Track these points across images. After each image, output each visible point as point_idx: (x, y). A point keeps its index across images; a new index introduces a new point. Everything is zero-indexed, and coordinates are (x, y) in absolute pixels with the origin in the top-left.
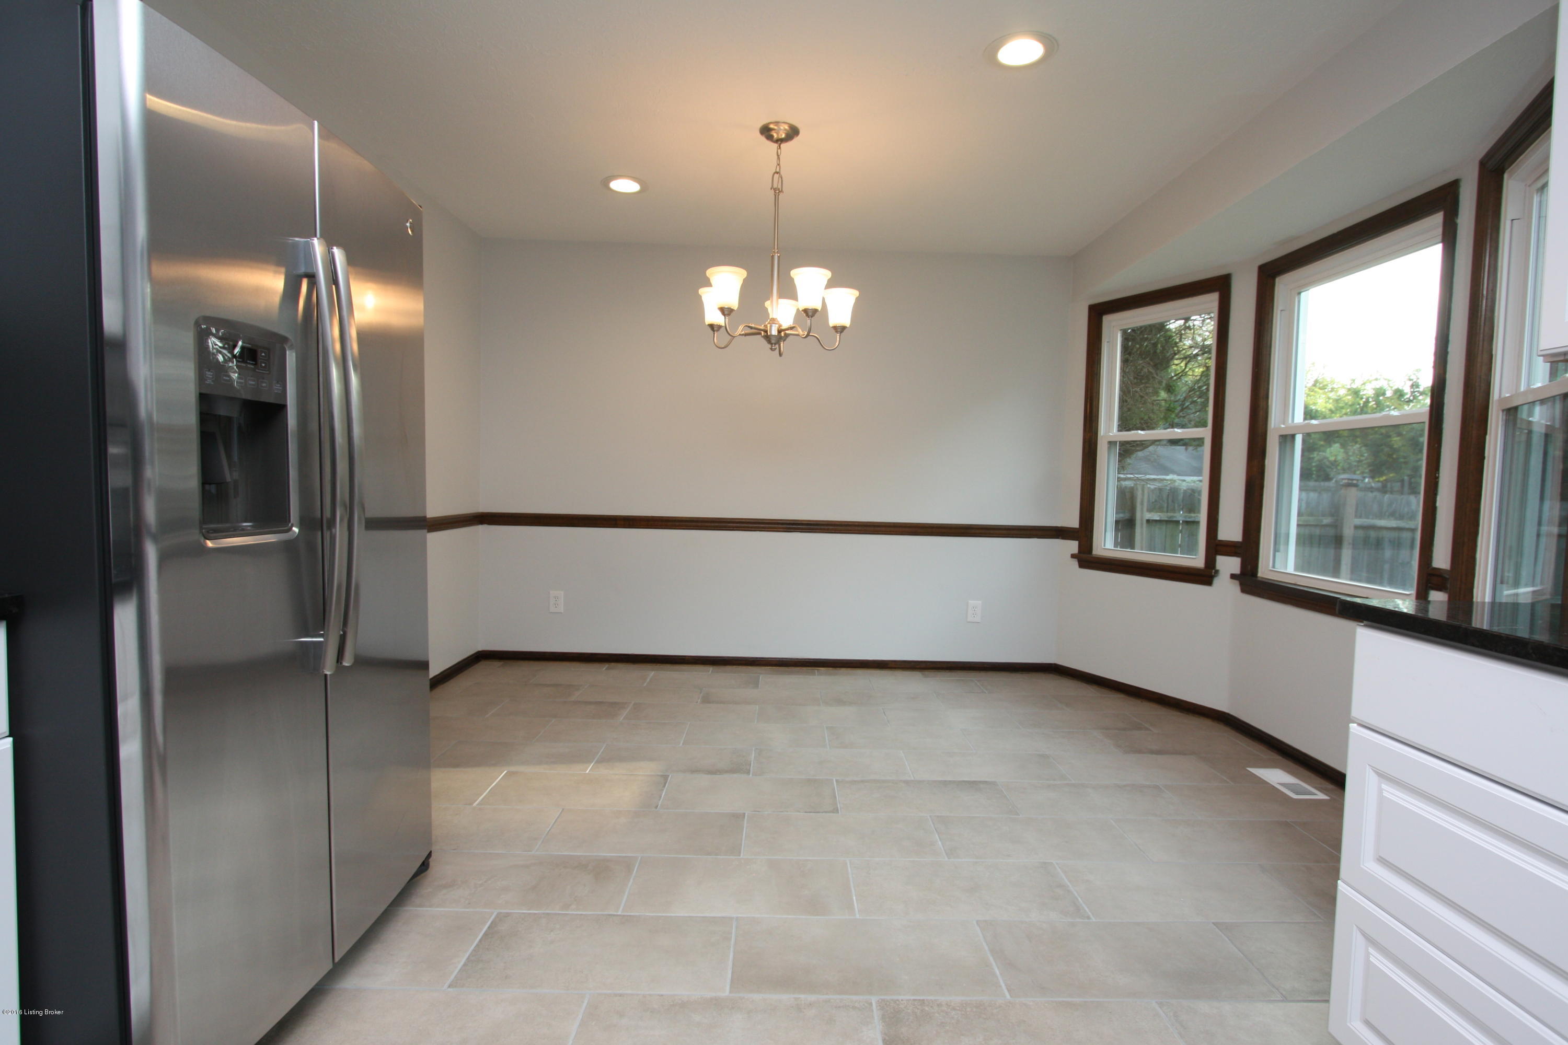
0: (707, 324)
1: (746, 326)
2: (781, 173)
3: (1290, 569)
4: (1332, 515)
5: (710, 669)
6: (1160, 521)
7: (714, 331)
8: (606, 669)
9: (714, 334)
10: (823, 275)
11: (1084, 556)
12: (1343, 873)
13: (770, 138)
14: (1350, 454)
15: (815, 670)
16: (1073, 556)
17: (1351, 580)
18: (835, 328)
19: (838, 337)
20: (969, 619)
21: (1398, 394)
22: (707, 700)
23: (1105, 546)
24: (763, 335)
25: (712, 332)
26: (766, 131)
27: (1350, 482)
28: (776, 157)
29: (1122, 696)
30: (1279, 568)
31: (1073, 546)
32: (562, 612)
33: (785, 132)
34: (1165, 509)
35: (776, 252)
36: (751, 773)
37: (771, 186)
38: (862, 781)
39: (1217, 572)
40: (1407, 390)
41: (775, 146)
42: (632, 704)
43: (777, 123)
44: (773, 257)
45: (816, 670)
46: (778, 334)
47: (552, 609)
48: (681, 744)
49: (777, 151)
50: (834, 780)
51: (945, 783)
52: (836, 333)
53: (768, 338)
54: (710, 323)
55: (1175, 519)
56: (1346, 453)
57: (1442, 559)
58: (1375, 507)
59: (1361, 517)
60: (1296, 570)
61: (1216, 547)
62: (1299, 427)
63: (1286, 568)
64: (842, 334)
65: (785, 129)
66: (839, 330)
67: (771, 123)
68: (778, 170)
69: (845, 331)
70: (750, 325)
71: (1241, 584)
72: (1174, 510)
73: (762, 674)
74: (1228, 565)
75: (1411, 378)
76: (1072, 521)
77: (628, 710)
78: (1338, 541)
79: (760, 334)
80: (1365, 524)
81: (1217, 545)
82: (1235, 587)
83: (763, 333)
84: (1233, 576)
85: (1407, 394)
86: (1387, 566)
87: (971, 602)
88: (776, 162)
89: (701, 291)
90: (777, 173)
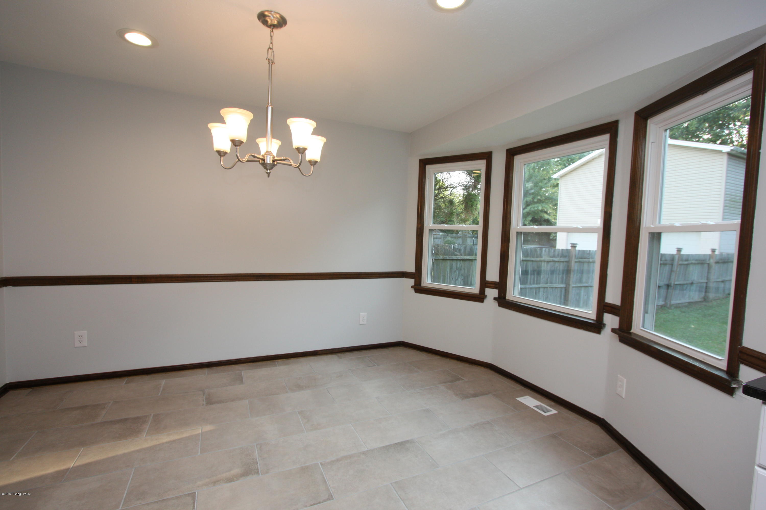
0: (215, 150)
1: (251, 155)
2: (274, 50)
3: (518, 296)
5: (206, 371)
7: (220, 156)
8: (125, 383)
9: (221, 158)
10: (310, 125)
11: (418, 287)
13: (265, 23)
16: (412, 287)
18: (310, 162)
19: (312, 168)
20: (361, 322)
22: (210, 401)
23: (427, 281)
24: (261, 162)
25: (219, 157)
26: (262, 17)
28: (270, 37)
29: (439, 357)
30: (515, 295)
31: (411, 282)
32: (86, 345)
33: (277, 19)
35: (270, 104)
36: (260, 472)
37: (266, 57)
38: (338, 460)
39: (486, 296)
41: (268, 30)
42: (151, 417)
43: (270, 12)
44: (267, 108)
45: (276, 362)
46: (272, 163)
47: (77, 344)
48: (199, 453)
49: (271, 34)
50: (319, 463)
51: (387, 448)
52: (310, 165)
53: (264, 164)
54: (216, 150)
61: (484, 284)
64: (315, 166)
65: (277, 18)
66: (313, 163)
67: (268, 11)
68: (271, 47)
69: (317, 164)
70: (254, 155)
71: (498, 303)
73: (242, 370)
74: (492, 293)
76: (411, 269)
77: (150, 422)
79: (259, 161)
81: (486, 283)
82: (496, 304)
83: (261, 161)
84: (494, 299)
87: (362, 314)
88: (269, 41)
89: (211, 125)
90: (271, 49)
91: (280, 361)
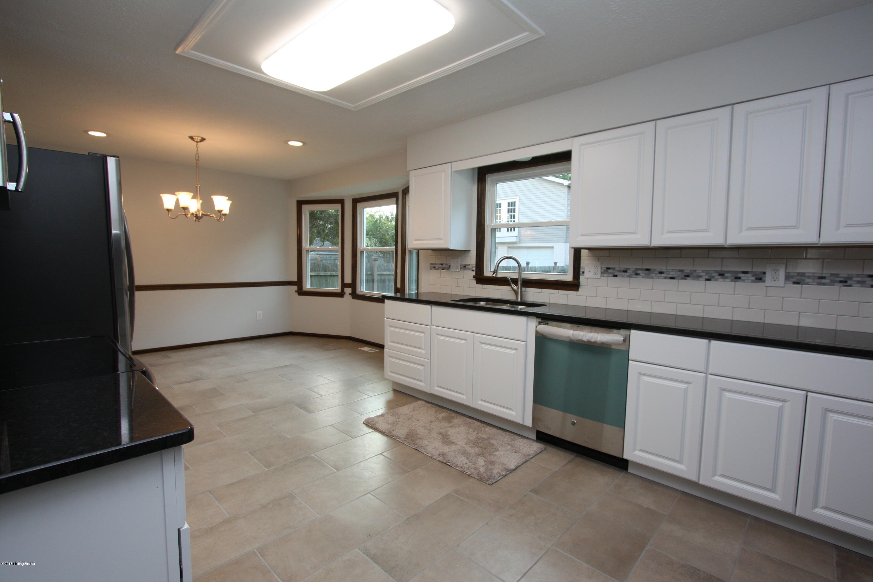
0: (165, 209)
2: (199, 154)
3: (365, 291)
4: (371, 271)
6: (315, 276)
11: (300, 291)
12: (385, 347)
13: (193, 140)
14: (372, 243)
15: (192, 348)
16: (296, 291)
17: (377, 292)
18: (224, 215)
20: (258, 319)
21: (387, 218)
23: (307, 287)
25: (168, 212)
26: (191, 138)
27: (375, 259)
28: (196, 148)
30: (362, 290)
31: (295, 288)
33: (200, 138)
34: (316, 271)
35: (199, 184)
38: (249, 373)
39: (345, 293)
40: (390, 217)
41: (196, 144)
43: (197, 137)
44: (197, 187)
49: (197, 146)
50: (238, 375)
52: (224, 217)
55: (320, 275)
56: (371, 242)
57: (399, 286)
58: (383, 268)
59: (379, 271)
60: (366, 290)
61: (344, 285)
62: (365, 249)
63: (364, 290)
67: (195, 136)
68: (197, 153)
69: (227, 216)
71: (352, 296)
72: (319, 271)
73: (167, 353)
74: (348, 290)
75: (391, 212)
76: (295, 279)
78: (373, 281)
80: (380, 274)
82: (350, 297)
84: (350, 294)
85: (390, 218)
86: (387, 288)
87: (258, 312)
88: (196, 150)
89: (161, 195)
90: (197, 154)
91: (195, 348)
